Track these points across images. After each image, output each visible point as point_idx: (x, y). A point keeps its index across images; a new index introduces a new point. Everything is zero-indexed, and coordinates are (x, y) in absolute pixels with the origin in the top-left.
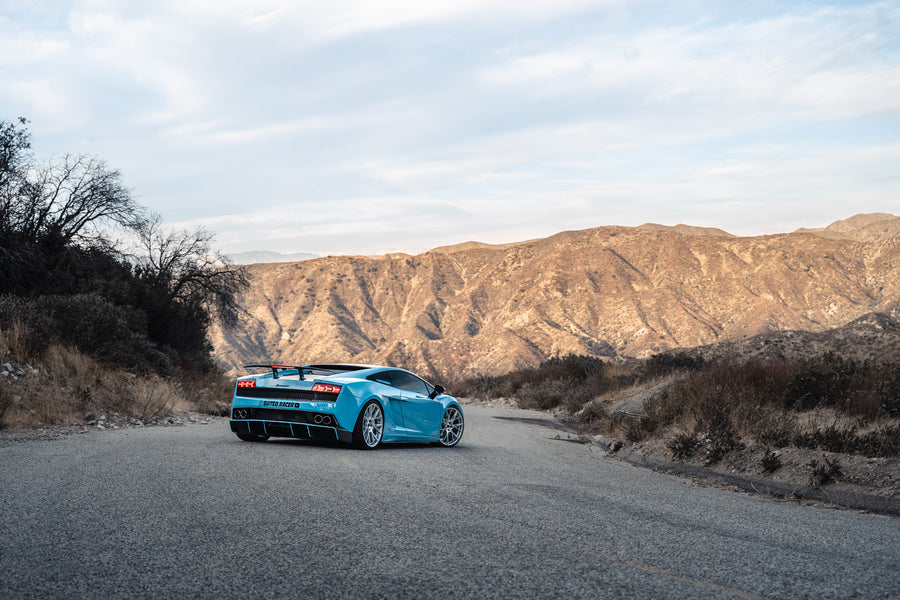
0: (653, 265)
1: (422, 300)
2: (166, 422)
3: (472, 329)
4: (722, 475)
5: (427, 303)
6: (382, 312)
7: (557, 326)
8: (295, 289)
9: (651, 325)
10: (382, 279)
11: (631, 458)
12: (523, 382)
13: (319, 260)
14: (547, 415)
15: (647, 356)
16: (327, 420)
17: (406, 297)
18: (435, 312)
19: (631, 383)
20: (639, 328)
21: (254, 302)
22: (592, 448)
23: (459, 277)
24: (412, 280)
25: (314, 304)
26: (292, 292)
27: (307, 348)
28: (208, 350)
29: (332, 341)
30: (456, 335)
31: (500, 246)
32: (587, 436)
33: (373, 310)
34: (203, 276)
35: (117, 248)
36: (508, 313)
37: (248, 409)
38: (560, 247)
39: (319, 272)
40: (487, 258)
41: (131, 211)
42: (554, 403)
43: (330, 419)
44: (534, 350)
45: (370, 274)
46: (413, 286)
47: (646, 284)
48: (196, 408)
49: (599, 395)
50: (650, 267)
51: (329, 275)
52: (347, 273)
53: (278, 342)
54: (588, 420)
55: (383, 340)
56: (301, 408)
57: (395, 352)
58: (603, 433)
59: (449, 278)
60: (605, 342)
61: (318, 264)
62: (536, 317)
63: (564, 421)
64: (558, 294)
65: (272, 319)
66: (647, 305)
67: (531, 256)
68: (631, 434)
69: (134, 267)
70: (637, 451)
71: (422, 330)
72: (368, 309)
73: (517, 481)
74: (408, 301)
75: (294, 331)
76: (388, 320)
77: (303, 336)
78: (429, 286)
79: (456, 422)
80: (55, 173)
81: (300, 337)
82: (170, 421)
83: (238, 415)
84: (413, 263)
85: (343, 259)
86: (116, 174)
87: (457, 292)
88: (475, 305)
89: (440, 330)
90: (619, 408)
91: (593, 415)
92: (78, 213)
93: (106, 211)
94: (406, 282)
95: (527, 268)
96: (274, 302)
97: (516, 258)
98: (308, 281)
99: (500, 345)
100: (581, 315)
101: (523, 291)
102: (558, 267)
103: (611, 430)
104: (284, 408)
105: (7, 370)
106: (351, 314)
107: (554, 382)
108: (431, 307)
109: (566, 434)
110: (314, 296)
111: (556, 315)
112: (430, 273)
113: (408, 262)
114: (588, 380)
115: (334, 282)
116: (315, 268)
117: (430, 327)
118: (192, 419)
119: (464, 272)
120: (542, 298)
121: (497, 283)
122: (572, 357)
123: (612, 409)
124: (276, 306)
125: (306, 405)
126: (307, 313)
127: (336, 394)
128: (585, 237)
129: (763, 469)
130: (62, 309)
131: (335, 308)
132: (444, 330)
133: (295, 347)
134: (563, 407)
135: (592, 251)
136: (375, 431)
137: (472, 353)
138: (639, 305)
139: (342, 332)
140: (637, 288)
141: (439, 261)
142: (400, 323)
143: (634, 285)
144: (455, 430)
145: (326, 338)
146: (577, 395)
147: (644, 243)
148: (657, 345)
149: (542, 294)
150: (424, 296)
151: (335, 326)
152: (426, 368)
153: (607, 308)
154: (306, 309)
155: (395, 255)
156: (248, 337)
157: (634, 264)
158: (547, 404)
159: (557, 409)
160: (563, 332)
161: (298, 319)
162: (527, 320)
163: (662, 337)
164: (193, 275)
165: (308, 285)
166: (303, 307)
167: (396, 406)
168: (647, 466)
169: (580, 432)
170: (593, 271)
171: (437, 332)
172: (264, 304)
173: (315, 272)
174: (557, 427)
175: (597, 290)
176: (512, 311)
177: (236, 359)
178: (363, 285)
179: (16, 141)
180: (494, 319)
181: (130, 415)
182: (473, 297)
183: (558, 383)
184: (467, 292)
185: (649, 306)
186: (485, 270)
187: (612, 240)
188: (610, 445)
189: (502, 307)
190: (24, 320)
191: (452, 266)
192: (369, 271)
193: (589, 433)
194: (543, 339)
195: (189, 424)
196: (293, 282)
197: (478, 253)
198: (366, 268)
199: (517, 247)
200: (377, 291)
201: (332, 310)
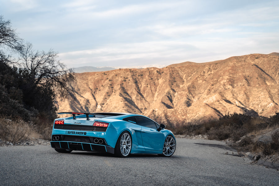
0: (276, 73)
1: (164, 90)
2: (25, 144)
3: (188, 103)
5: (166, 91)
6: (145, 95)
7: (229, 102)
8: (104, 85)
9: (275, 102)
10: (145, 80)
11: (265, 164)
12: (211, 127)
13: (115, 71)
14: (222, 143)
16: (101, 141)
17: (156, 88)
18: (171, 95)
19: (266, 127)
20: (269, 103)
21: (84, 90)
22: (245, 159)
23: (182, 79)
24: (160, 80)
25: (112, 92)
26: (102, 86)
28: (55, 110)
30: (181, 106)
31: (202, 64)
32: (242, 153)
33: (141, 94)
34: (51, 73)
35: (9, 59)
36: (206, 96)
37: (60, 136)
38: (231, 64)
39: (115, 76)
40: (195, 70)
41: (15, 41)
42: (226, 137)
43: (102, 141)
44: (218, 114)
46: (160, 83)
47: (272, 82)
48: (42, 137)
49: (249, 132)
50: (275, 73)
51: (120, 78)
52: (128, 77)
53: (95, 109)
54: (243, 145)
55: (146, 109)
56: (87, 135)
57: (151, 114)
58: (251, 151)
59: (177, 79)
60: (252, 110)
61: (115, 72)
62: (219, 98)
63: (231, 146)
64: (230, 87)
65: (93, 99)
66: (273, 92)
67: (217, 69)
68: (265, 151)
69: (18, 69)
70: (268, 160)
71: (164, 104)
72: (138, 94)
73: (200, 174)
74: (158, 90)
75: (103, 104)
76: (148, 99)
77: (107, 107)
78: (167, 83)
79: (172, 144)
81: (106, 107)
82: (27, 143)
83: (55, 138)
84: (160, 72)
85: (126, 70)
86: (8, 22)
87: (181, 86)
88: (190, 92)
89: (173, 104)
90: (259, 139)
91: (246, 143)
93: (3, 41)
94: (157, 81)
95: (215, 74)
96: (94, 90)
97: (209, 70)
98: (110, 80)
99: (202, 111)
100: (241, 97)
101: (213, 85)
102: (230, 73)
103: (255, 149)
104: (78, 135)
106: (130, 96)
107: (226, 127)
108: (169, 93)
109: (232, 152)
110: (113, 87)
111: (229, 97)
112: (168, 77)
113: (158, 72)
114: (244, 125)
115: (122, 81)
116: (113, 75)
117: (168, 102)
118: (39, 142)
119: (184, 76)
120: (222, 89)
121: (200, 81)
122: (235, 114)
123: (255, 140)
124: (94, 93)
126: (109, 96)
127: (106, 128)
128: (243, 59)
131: (122, 94)
132: (175, 104)
134: (230, 139)
135: (246, 66)
136: (127, 148)
137: (188, 115)
138: (269, 92)
139: (126, 105)
140: (268, 84)
141: (173, 71)
142: (153, 100)
143: (267, 82)
144: (171, 148)
145: (118, 108)
146: (238, 132)
147: (272, 62)
149: (222, 87)
150: (165, 88)
151: (122, 102)
152: (166, 122)
153: (254, 93)
154: (109, 94)
155: (151, 68)
156: (82, 107)
157: (267, 73)
158: (222, 137)
159: (227, 140)
160: (232, 105)
161: (105, 99)
162: (215, 99)
164: (46, 72)
165: (110, 83)
166: (108, 93)
167: (139, 134)
168: (274, 168)
169: (239, 151)
170: (247, 76)
171: (171, 105)
172: (89, 92)
173: (113, 77)
174: (227, 149)
175: (249, 85)
176: (207, 95)
178: (136, 82)
180: (199, 99)
181: (7, 140)
182: (189, 88)
183: (228, 127)
184: (185, 86)
185: (274, 92)
186: (195, 75)
187: (256, 60)
188: (254, 157)
189: (203, 93)
191: (178, 73)
192: (139, 76)
193: (243, 151)
194: (223, 108)
195: (37, 145)
196: (102, 81)
197: (190, 66)
198: (138, 74)
199: (210, 64)
200: (143, 85)
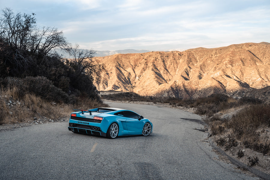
0: (264, 57)
1: (183, 67)
2: (62, 120)
3: (200, 77)
4: (228, 156)
5: (185, 68)
6: (169, 71)
7: (229, 77)
8: (141, 62)
9: (262, 77)
10: (170, 60)
11: (210, 142)
15: (260, 88)
16: (97, 129)
17: (178, 66)
18: (188, 71)
20: (258, 78)
21: (127, 66)
22: (205, 134)
23: (196, 59)
24: (180, 60)
25: (147, 68)
26: (140, 63)
27: (144, 82)
29: (152, 80)
30: (194, 79)
33: (167, 70)
34: (90, 66)
35: (61, 57)
36: (212, 72)
37: (74, 124)
38: (231, 50)
39: (149, 57)
40: (206, 53)
41: (66, 44)
44: (221, 85)
45: (166, 58)
46: (180, 62)
47: (261, 63)
50: (263, 57)
51: (152, 58)
52: (158, 57)
53: (135, 80)
55: (170, 80)
57: (173, 84)
59: (193, 60)
60: (246, 83)
61: (149, 54)
62: (222, 73)
64: (230, 66)
65: (133, 72)
66: (261, 70)
67: (221, 53)
68: (213, 132)
70: (213, 139)
71: (183, 77)
72: (165, 70)
74: (179, 67)
75: (140, 76)
76: (171, 73)
78: (186, 62)
79: (149, 128)
80: (40, 33)
81: (142, 78)
83: (70, 125)
84: (180, 54)
85: (157, 53)
86: (61, 33)
87: (195, 65)
88: (201, 69)
89: (189, 77)
90: (224, 117)
91: (215, 119)
92: (48, 46)
93: (58, 45)
94: (178, 61)
95: (220, 57)
96: (134, 66)
97: (216, 53)
98: (145, 60)
99: (209, 83)
100: (238, 74)
101: (218, 64)
102: (230, 56)
104: (84, 124)
105: (10, 103)
106: (159, 71)
108: (186, 69)
110: (147, 65)
111: (229, 73)
112: (186, 58)
113: (179, 54)
115: (154, 60)
117: (186, 76)
119: (198, 58)
121: (209, 62)
124: (134, 68)
125: (91, 124)
126: (145, 70)
127: (101, 121)
128: (240, 47)
129: (238, 156)
130: (32, 81)
133: (141, 81)
135: (243, 51)
136: (115, 133)
137: (199, 85)
138: (258, 70)
139: (156, 77)
140: (258, 64)
141: (190, 54)
142: (175, 74)
143: (257, 63)
144: (148, 131)
147: (261, 49)
148: (264, 84)
149: (225, 66)
150: (184, 66)
151: (154, 75)
152: (184, 90)
153: (247, 71)
155: (174, 51)
156: (125, 78)
157: (257, 57)
158: (203, 113)
160: (231, 79)
161: (142, 72)
162: (219, 75)
163: (266, 82)
164: (87, 66)
165: (145, 61)
166: (143, 68)
168: (212, 146)
170: (243, 58)
171: (188, 78)
172: (130, 67)
173: (147, 57)
175: (244, 65)
176: (214, 71)
177: (121, 85)
178: (164, 61)
179: (31, 21)
180: (207, 74)
181: (50, 118)
182: (200, 66)
184: (198, 65)
186: (205, 57)
187: (250, 47)
188: (209, 134)
189: (211, 70)
190: (17, 86)
191: (194, 55)
194: (224, 81)
196: (140, 60)
197: (203, 51)
198: (165, 56)
199: (216, 49)
200: (168, 63)
201: (153, 70)
